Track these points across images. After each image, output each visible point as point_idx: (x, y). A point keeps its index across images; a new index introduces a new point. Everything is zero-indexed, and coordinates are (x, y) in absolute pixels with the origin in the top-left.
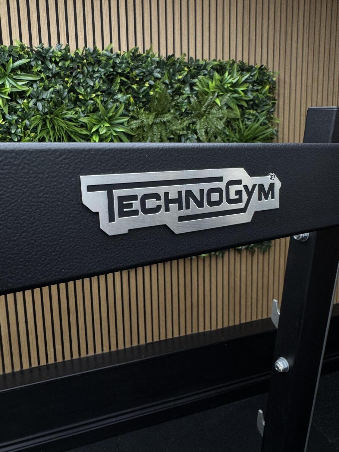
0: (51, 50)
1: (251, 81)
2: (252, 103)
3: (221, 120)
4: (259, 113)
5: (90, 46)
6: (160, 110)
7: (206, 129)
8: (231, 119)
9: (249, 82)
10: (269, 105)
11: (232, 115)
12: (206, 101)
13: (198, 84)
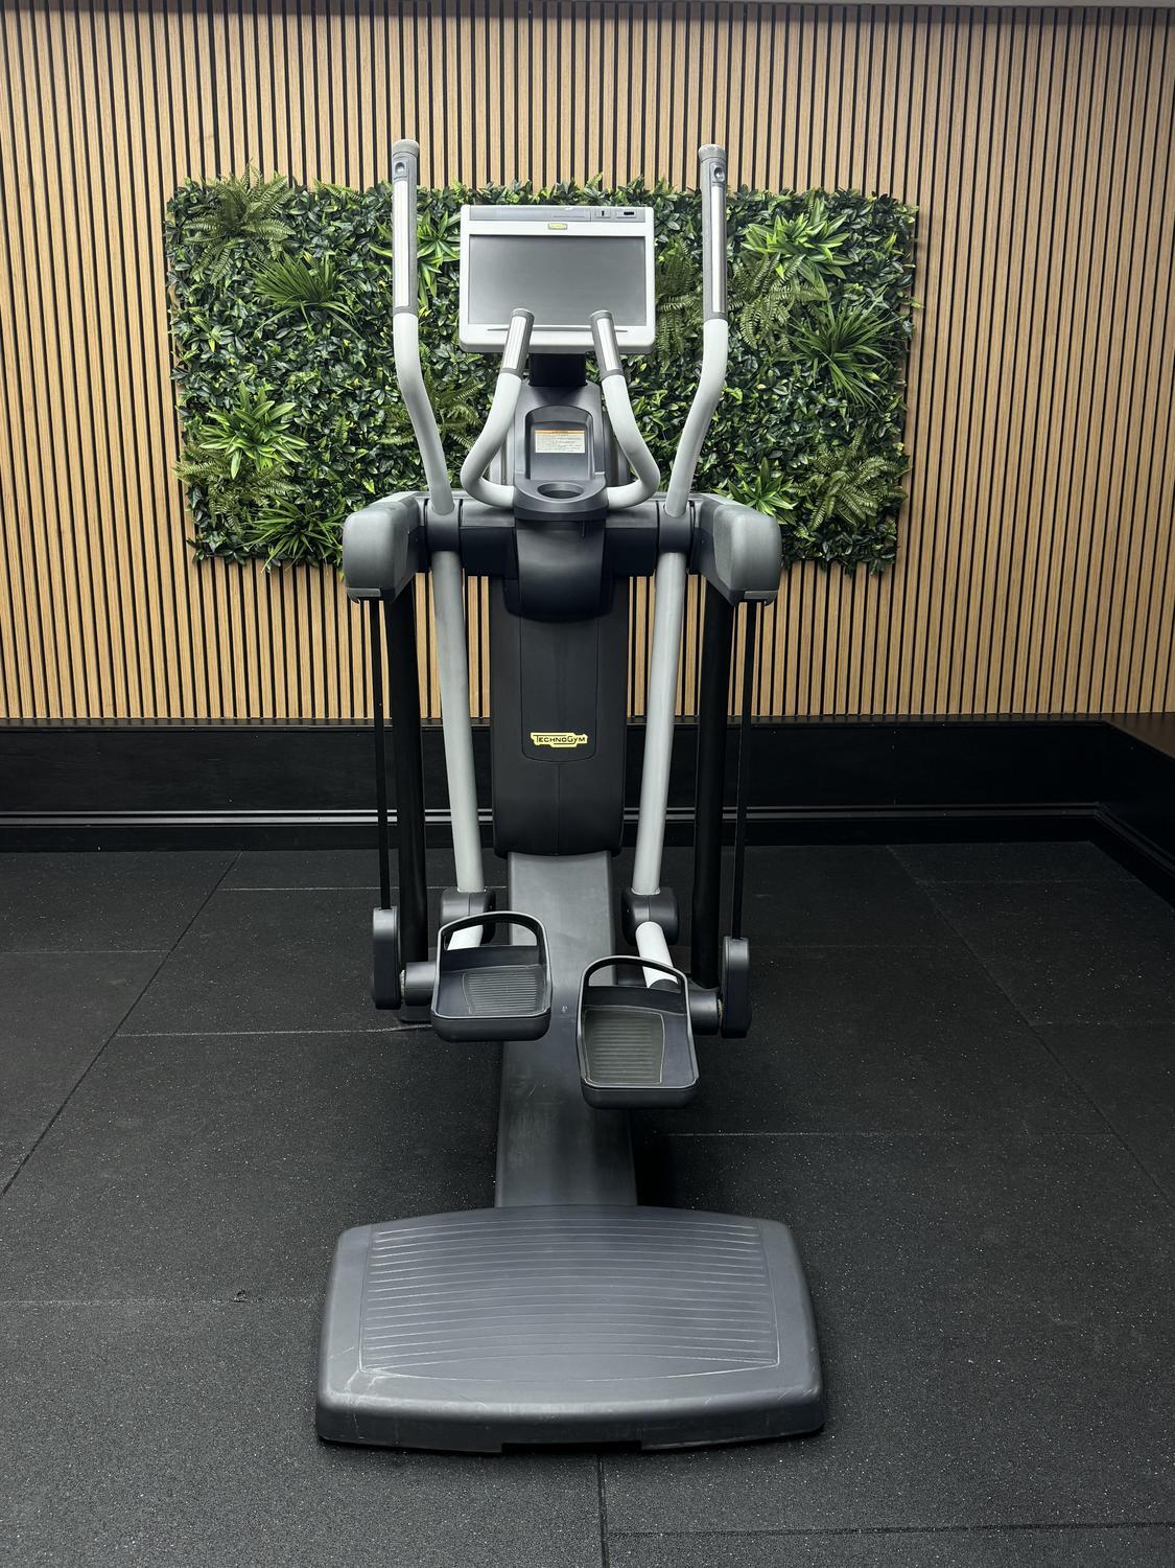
0: (504, 193)
1: (858, 226)
2: (861, 269)
3: (786, 305)
4: (872, 288)
5: (566, 179)
6: (674, 287)
7: (758, 323)
8: (809, 302)
9: (854, 231)
10: (896, 272)
11: (810, 295)
12: (759, 272)
13: (748, 236)
